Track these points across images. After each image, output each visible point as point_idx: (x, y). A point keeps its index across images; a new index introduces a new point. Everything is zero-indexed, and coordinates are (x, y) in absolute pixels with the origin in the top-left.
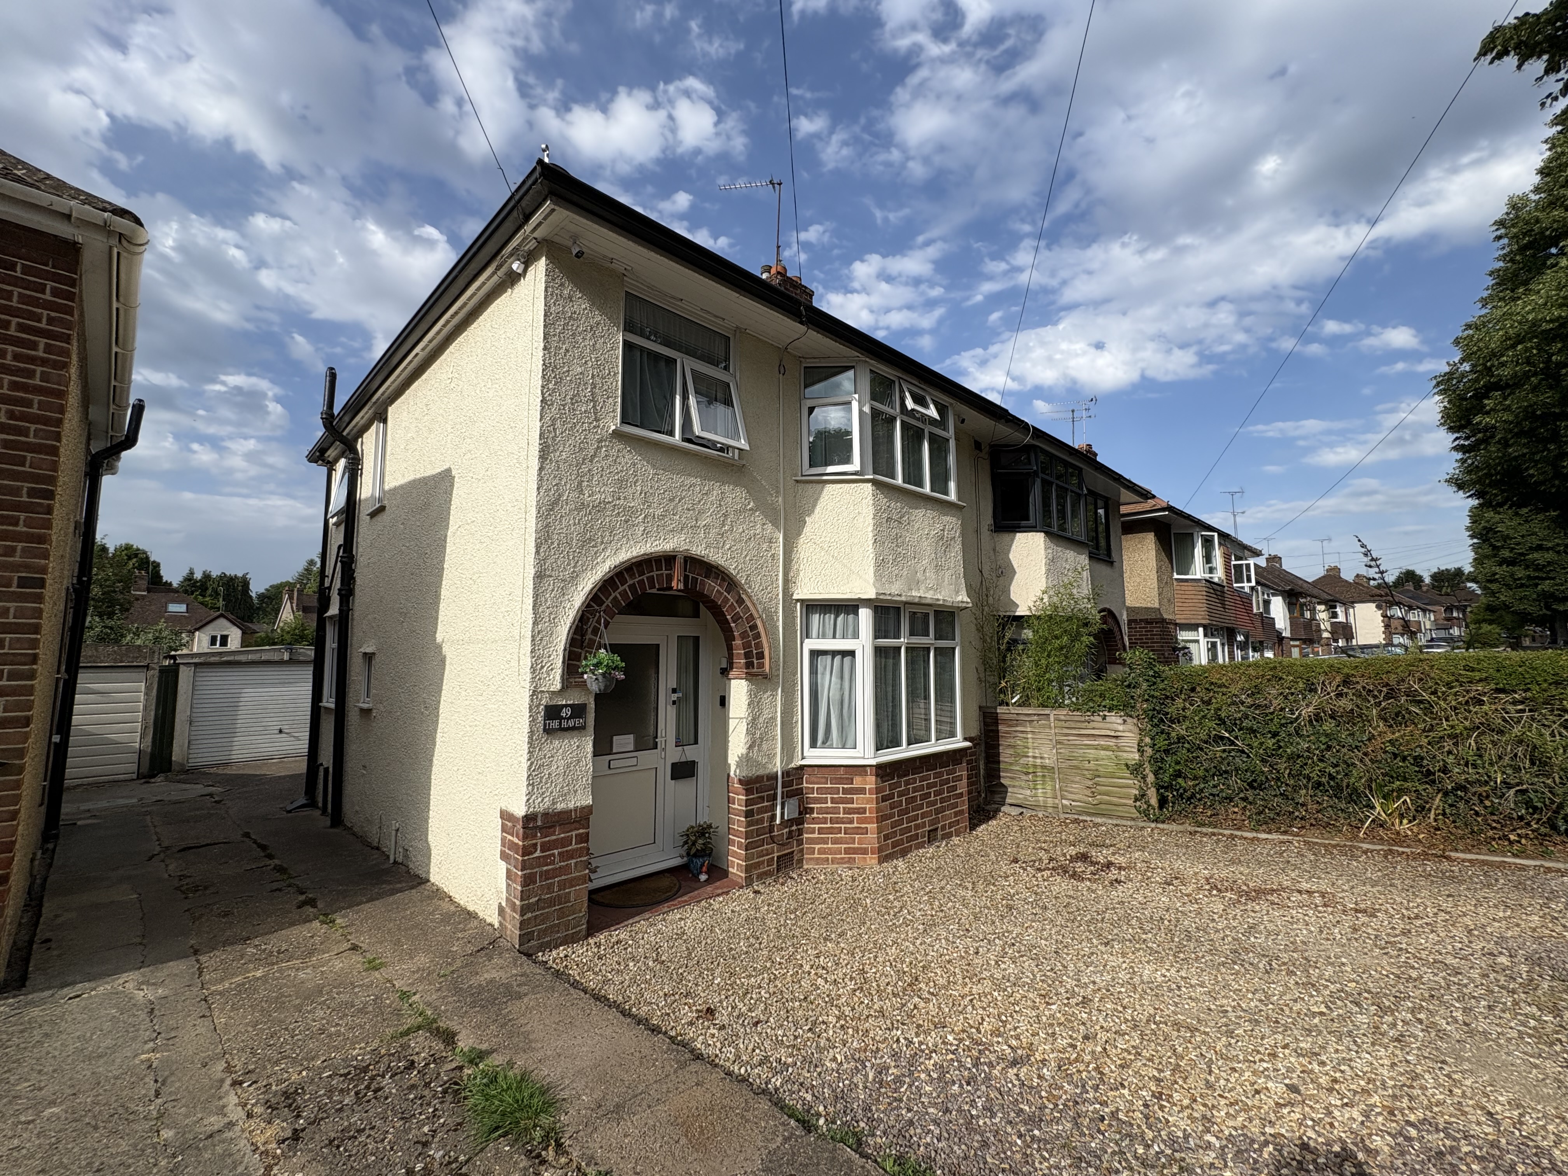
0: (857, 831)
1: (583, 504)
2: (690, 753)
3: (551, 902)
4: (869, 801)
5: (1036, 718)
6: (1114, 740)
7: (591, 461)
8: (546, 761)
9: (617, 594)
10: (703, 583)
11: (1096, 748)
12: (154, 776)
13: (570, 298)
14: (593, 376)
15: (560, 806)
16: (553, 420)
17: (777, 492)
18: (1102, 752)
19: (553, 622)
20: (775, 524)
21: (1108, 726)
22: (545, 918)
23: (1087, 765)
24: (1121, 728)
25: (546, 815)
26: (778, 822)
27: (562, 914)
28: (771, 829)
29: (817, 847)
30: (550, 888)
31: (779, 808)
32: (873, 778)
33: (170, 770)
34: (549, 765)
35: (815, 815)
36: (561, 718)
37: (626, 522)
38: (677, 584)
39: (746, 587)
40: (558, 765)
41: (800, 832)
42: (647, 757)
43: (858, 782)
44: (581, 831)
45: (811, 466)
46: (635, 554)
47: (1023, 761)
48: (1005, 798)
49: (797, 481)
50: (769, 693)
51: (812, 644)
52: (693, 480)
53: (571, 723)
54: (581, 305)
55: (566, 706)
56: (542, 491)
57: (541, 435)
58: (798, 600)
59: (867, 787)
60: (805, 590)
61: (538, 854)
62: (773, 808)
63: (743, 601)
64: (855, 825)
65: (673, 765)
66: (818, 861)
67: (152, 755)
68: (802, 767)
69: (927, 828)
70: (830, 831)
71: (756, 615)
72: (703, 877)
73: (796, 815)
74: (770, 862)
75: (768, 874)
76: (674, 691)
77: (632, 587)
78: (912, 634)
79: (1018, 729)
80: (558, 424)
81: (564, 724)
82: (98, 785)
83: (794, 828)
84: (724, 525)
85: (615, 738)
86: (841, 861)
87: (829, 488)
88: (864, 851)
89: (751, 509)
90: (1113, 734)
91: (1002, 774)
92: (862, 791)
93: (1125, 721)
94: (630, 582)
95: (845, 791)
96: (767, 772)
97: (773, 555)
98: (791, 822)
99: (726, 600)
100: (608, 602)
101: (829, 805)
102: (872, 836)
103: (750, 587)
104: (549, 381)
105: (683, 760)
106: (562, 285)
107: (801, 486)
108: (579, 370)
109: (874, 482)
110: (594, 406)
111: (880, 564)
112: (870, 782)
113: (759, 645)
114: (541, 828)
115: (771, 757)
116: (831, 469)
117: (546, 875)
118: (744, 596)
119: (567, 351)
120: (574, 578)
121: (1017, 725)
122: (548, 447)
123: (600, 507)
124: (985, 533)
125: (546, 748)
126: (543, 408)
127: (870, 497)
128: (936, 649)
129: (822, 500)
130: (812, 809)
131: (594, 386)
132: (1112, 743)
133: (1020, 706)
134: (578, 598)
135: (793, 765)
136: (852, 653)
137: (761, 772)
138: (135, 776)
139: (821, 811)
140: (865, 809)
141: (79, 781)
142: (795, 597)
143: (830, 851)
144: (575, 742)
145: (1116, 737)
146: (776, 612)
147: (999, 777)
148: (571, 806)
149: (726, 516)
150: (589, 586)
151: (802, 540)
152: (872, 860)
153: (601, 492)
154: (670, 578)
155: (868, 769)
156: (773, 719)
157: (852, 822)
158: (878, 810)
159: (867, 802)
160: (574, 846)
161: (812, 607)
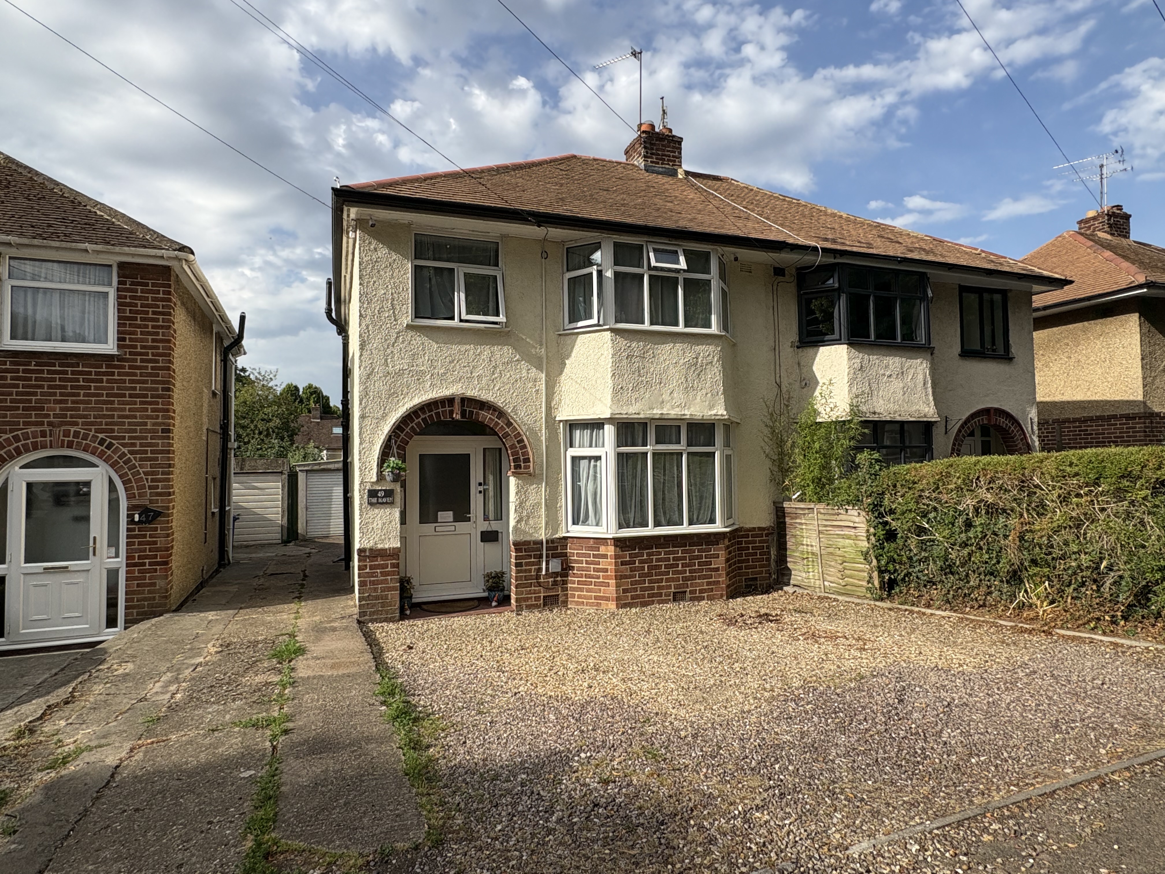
0: (602, 584)
1: (388, 373)
2: (495, 526)
3: (377, 598)
4: (610, 564)
5: (807, 511)
6: (853, 530)
7: (393, 346)
8: (370, 520)
9: (413, 424)
10: (478, 414)
11: (844, 537)
12: (290, 542)
13: (375, 249)
14: (392, 294)
15: (380, 546)
16: (367, 327)
17: (541, 345)
18: (847, 541)
19: (372, 443)
20: (539, 368)
21: (850, 518)
22: (374, 605)
23: (838, 552)
24: (857, 519)
25: (371, 550)
26: (544, 573)
27: (383, 605)
28: (538, 577)
29: (577, 593)
30: (376, 590)
31: (544, 564)
32: (613, 547)
33: (297, 539)
34: (373, 523)
35: (575, 572)
36: (378, 497)
37: (418, 380)
38: (457, 416)
39: (512, 414)
40: (378, 524)
41: (565, 582)
42: (462, 526)
43: (603, 550)
44: (394, 561)
45: (570, 322)
46: (424, 399)
47: (801, 548)
48: (789, 579)
49: (560, 335)
50: (534, 486)
51: (572, 452)
52: (468, 347)
53: (384, 500)
54: (383, 251)
55: (381, 490)
56: (362, 368)
57: (360, 336)
58: (561, 421)
59: (609, 554)
60: (564, 414)
61: (368, 570)
62: (540, 563)
63: (512, 424)
64: (601, 580)
65: (482, 532)
66: (578, 603)
67: (288, 528)
68: (566, 538)
69: (673, 590)
70: (585, 583)
71: (522, 433)
72: (494, 604)
73: (559, 570)
74: (537, 599)
75: (537, 606)
76: (480, 484)
77: (424, 420)
78: (658, 442)
79: (798, 521)
80: (370, 327)
81: (380, 500)
82: (263, 546)
83: (559, 579)
84: (493, 374)
85: (439, 513)
86: (591, 605)
87: (581, 337)
88: (607, 599)
89: (518, 360)
90: (851, 525)
91: (788, 559)
92: (605, 556)
93: (859, 514)
94: (423, 416)
95: (595, 556)
96: (533, 539)
97: (538, 390)
98: (556, 574)
99: (497, 424)
100: (408, 430)
101: (584, 565)
102: (612, 589)
103: (516, 414)
104: (363, 303)
105: (489, 529)
106: (370, 243)
107: (562, 338)
108: (383, 292)
109: (612, 330)
110: (394, 312)
111: (618, 392)
112: (610, 550)
113: (525, 454)
114: (369, 557)
115: (537, 529)
116: (581, 324)
117: (373, 583)
118: (512, 421)
119: (375, 282)
120: (384, 416)
121: (796, 518)
122: (365, 342)
123: (400, 373)
124: (787, 351)
125: (371, 513)
126: (360, 320)
127: (610, 342)
128: (688, 453)
129: (576, 347)
130: (573, 567)
131: (393, 299)
132: (852, 532)
133: (799, 501)
134: (386, 428)
135: (557, 536)
136: (598, 458)
137: (528, 538)
138: (280, 541)
139: (580, 569)
140: (607, 569)
141: (253, 543)
142: (558, 419)
143: (585, 597)
144: (388, 511)
145: (855, 528)
146: (541, 430)
147: (786, 562)
148: (387, 546)
149: (495, 367)
150: (394, 421)
151: (563, 377)
152: (612, 606)
153: (400, 363)
154: (451, 412)
155: (609, 541)
156: (539, 504)
157: (598, 578)
158: (616, 571)
159: (609, 564)
160: (389, 569)
161: (572, 426)
